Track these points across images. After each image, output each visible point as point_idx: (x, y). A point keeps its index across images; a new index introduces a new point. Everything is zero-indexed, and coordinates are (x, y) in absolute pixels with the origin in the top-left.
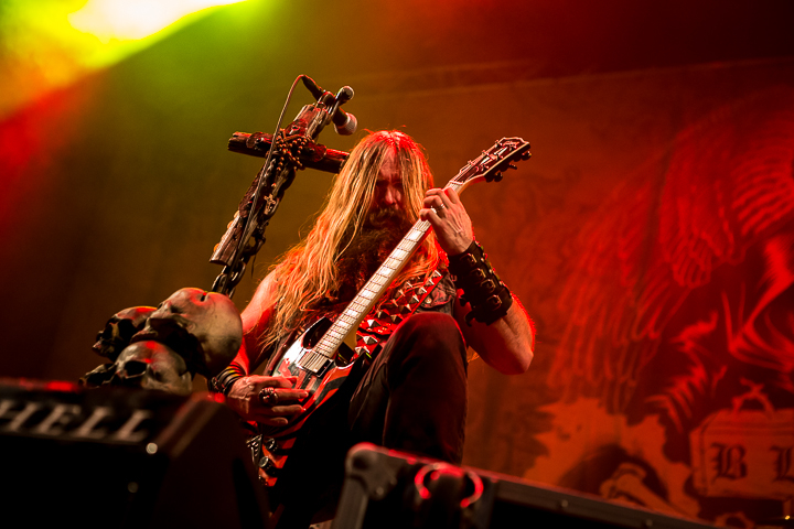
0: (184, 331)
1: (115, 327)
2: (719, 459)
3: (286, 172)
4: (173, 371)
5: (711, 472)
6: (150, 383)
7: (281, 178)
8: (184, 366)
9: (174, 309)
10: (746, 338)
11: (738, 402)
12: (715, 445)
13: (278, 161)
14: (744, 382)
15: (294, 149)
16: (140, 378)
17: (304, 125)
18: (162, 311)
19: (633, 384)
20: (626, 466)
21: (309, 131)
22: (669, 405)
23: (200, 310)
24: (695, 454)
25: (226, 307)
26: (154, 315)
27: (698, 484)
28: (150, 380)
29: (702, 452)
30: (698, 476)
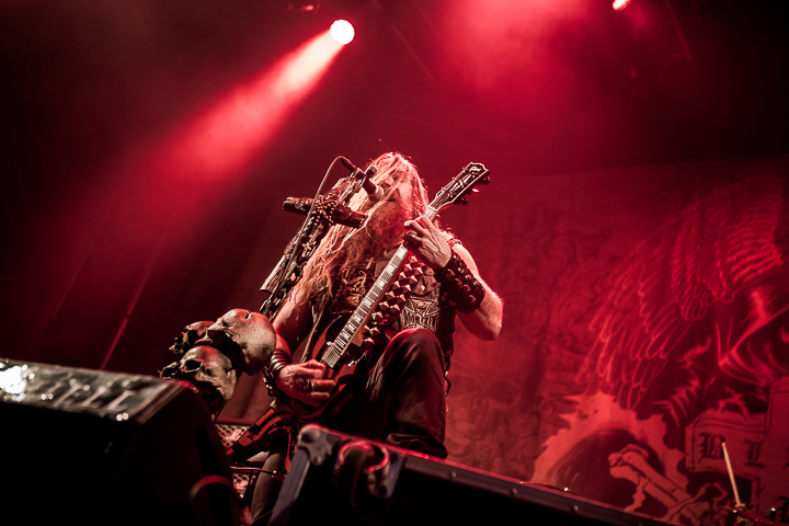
0: (230, 339)
1: (185, 335)
2: (705, 444)
3: (321, 226)
4: (220, 369)
5: (699, 455)
6: (202, 377)
7: (317, 231)
8: (230, 366)
9: (225, 324)
10: (731, 358)
11: (722, 404)
12: (702, 434)
13: (316, 218)
14: (728, 390)
15: (328, 210)
16: (195, 373)
17: (337, 193)
18: (216, 326)
19: (644, 390)
20: (631, 446)
21: (341, 198)
22: (671, 408)
23: (243, 324)
24: (688, 442)
25: (263, 323)
26: (211, 328)
27: (688, 464)
28: (202, 374)
29: (694, 441)
30: (689, 458)
